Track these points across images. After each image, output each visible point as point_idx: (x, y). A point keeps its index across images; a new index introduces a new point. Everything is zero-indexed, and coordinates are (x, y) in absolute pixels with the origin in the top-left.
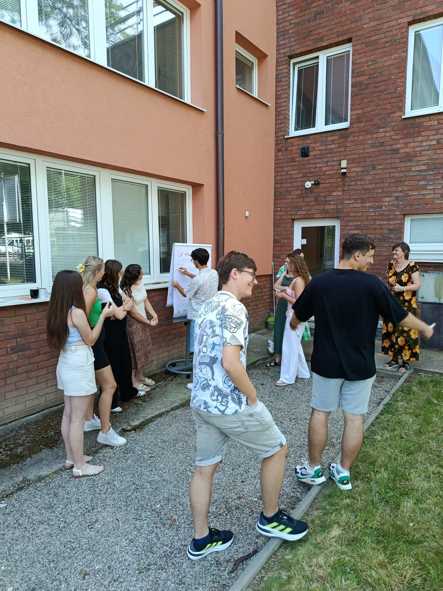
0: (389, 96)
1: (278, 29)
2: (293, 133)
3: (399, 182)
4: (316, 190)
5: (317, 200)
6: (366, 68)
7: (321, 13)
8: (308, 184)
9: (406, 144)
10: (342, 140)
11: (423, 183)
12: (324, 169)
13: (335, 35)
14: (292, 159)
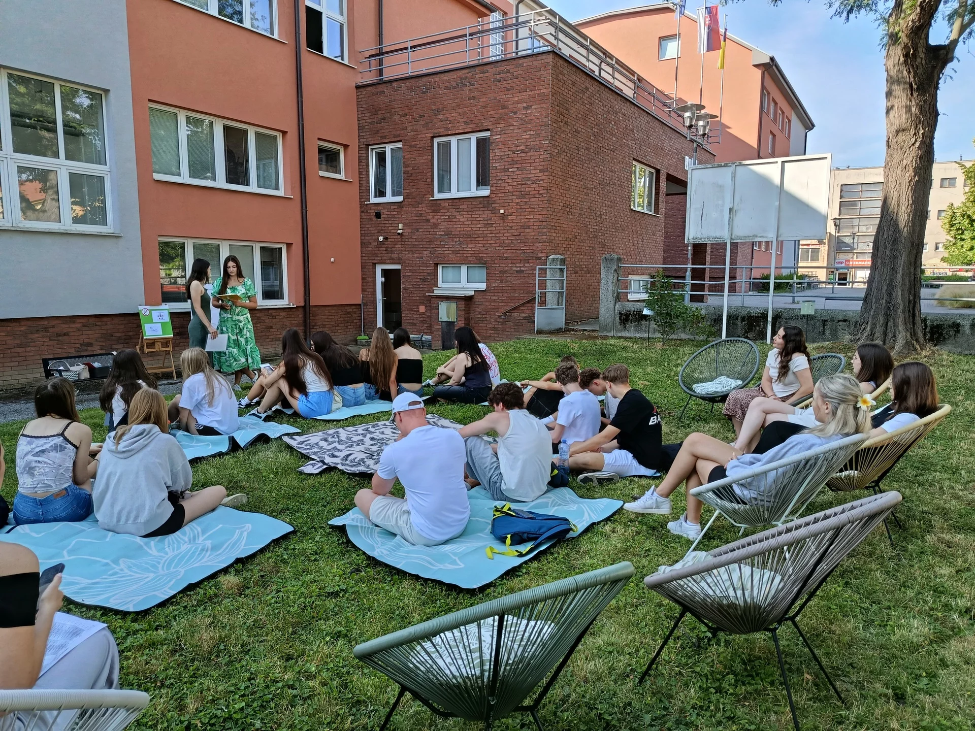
0: (424, 183)
1: (359, 124)
2: (373, 200)
3: (431, 241)
4: (386, 243)
5: (386, 250)
6: (410, 162)
7: (384, 119)
8: (381, 239)
9: (433, 216)
10: (399, 209)
11: (442, 243)
12: (390, 228)
13: (392, 136)
14: (371, 219)
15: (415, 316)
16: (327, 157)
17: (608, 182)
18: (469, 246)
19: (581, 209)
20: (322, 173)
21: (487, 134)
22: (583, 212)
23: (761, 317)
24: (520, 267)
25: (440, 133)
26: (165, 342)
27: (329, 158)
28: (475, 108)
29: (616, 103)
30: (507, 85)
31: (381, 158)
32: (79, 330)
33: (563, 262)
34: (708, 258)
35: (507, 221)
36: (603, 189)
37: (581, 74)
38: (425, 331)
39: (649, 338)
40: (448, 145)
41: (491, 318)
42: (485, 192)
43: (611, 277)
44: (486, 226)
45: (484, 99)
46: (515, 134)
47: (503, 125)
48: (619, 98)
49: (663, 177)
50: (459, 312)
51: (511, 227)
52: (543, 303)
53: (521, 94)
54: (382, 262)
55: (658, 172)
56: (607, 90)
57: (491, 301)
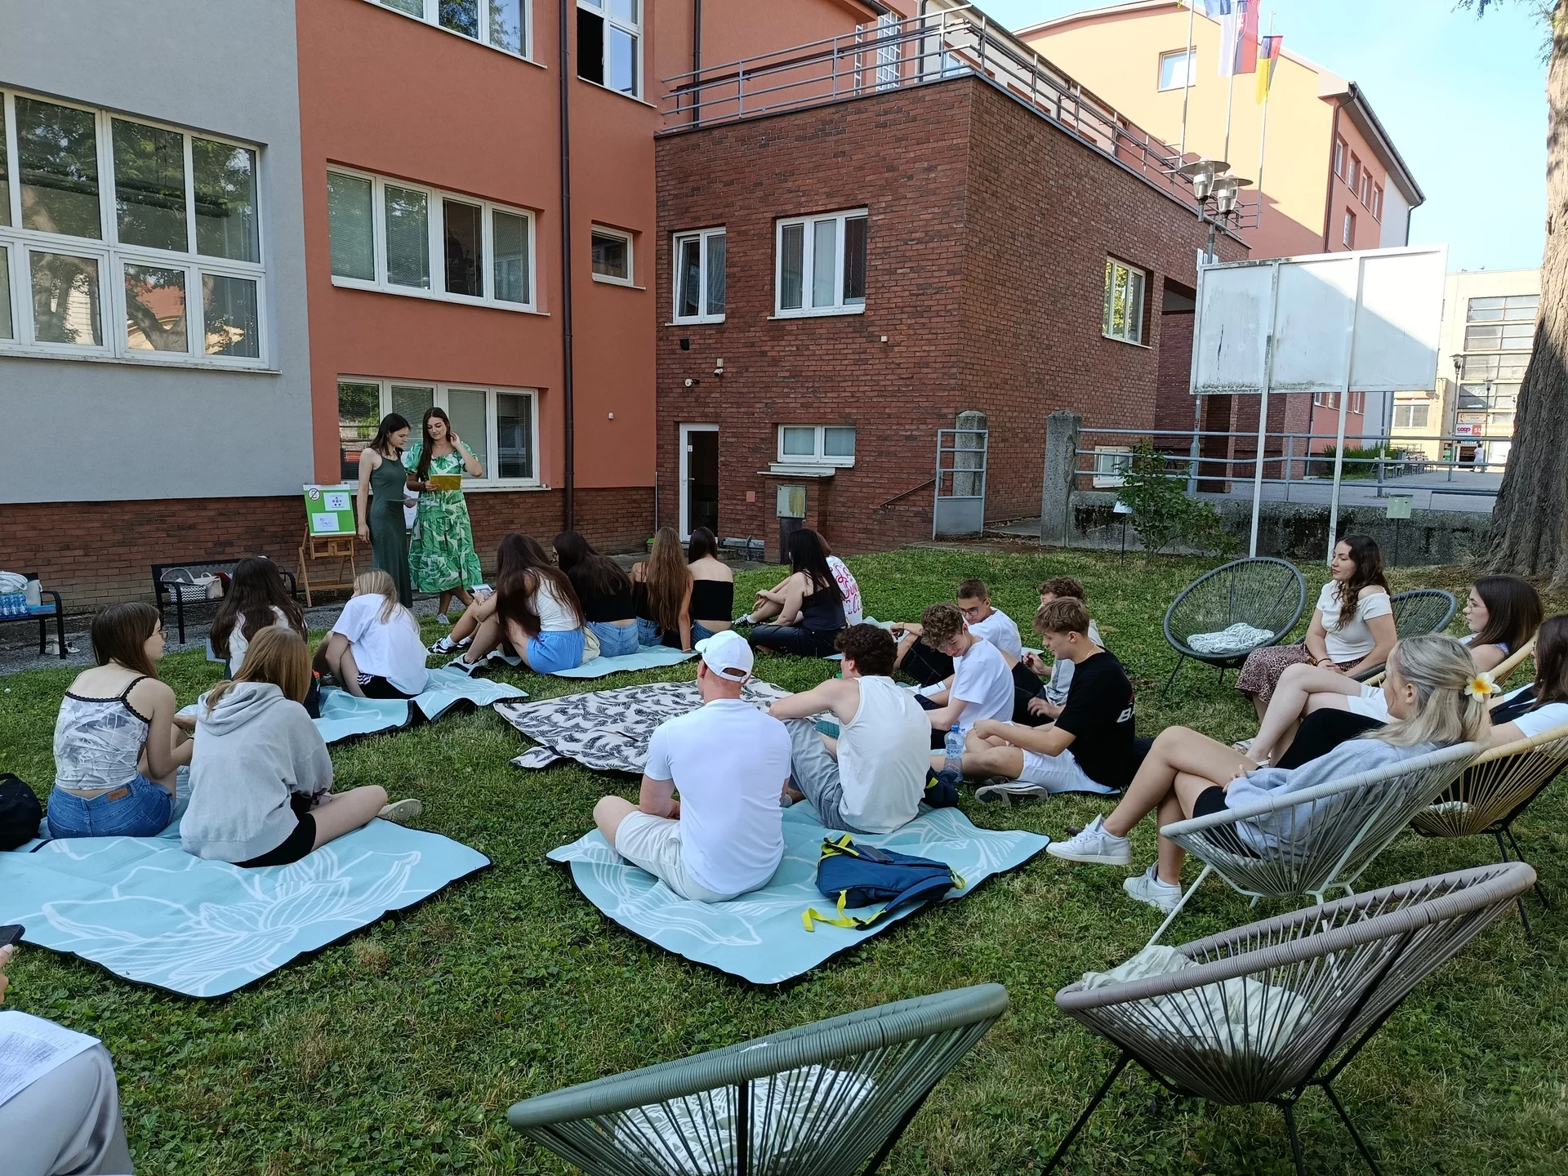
0: (758, 293)
1: (657, 197)
2: (679, 320)
3: (767, 388)
4: (696, 390)
5: (696, 401)
6: (737, 259)
7: (698, 189)
8: (688, 382)
9: (773, 347)
10: (718, 336)
11: (786, 390)
12: (703, 366)
13: (710, 217)
14: (673, 350)
15: (739, 508)
16: (607, 250)
17: (1063, 291)
18: (829, 395)
19: (1016, 336)
20: (598, 277)
21: (863, 212)
22: (1019, 342)
23: (1317, 521)
24: (912, 430)
25: (786, 211)
26: (343, 542)
27: (610, 252)
28: (843, 171)
29: (1080, 160)
30: (898, 133)
31: (692, 251)
32: (213, 521)
33: (983, 422)
34: (1233, 420)
35: (891, 355)
36: (1054, 303)
37: (1021, 113)
38: (755, 532)
39: (1124, 552)
40: (799, 231)
41: (861, 514)
42: (857, 307)
43: (1062, 449)
44: (857, 362)
45: (860, 156)
46: (909, 213)
47: (890, 198)
48: (1086, 152)
49: (1158, 284)
50: (810, 503)
51: (899, 364)
52: (948, 490)
53: (920, 147)
54: (690, 421)
55: (1150, 274)
56: (1064, 139)
57: (862, 486)
